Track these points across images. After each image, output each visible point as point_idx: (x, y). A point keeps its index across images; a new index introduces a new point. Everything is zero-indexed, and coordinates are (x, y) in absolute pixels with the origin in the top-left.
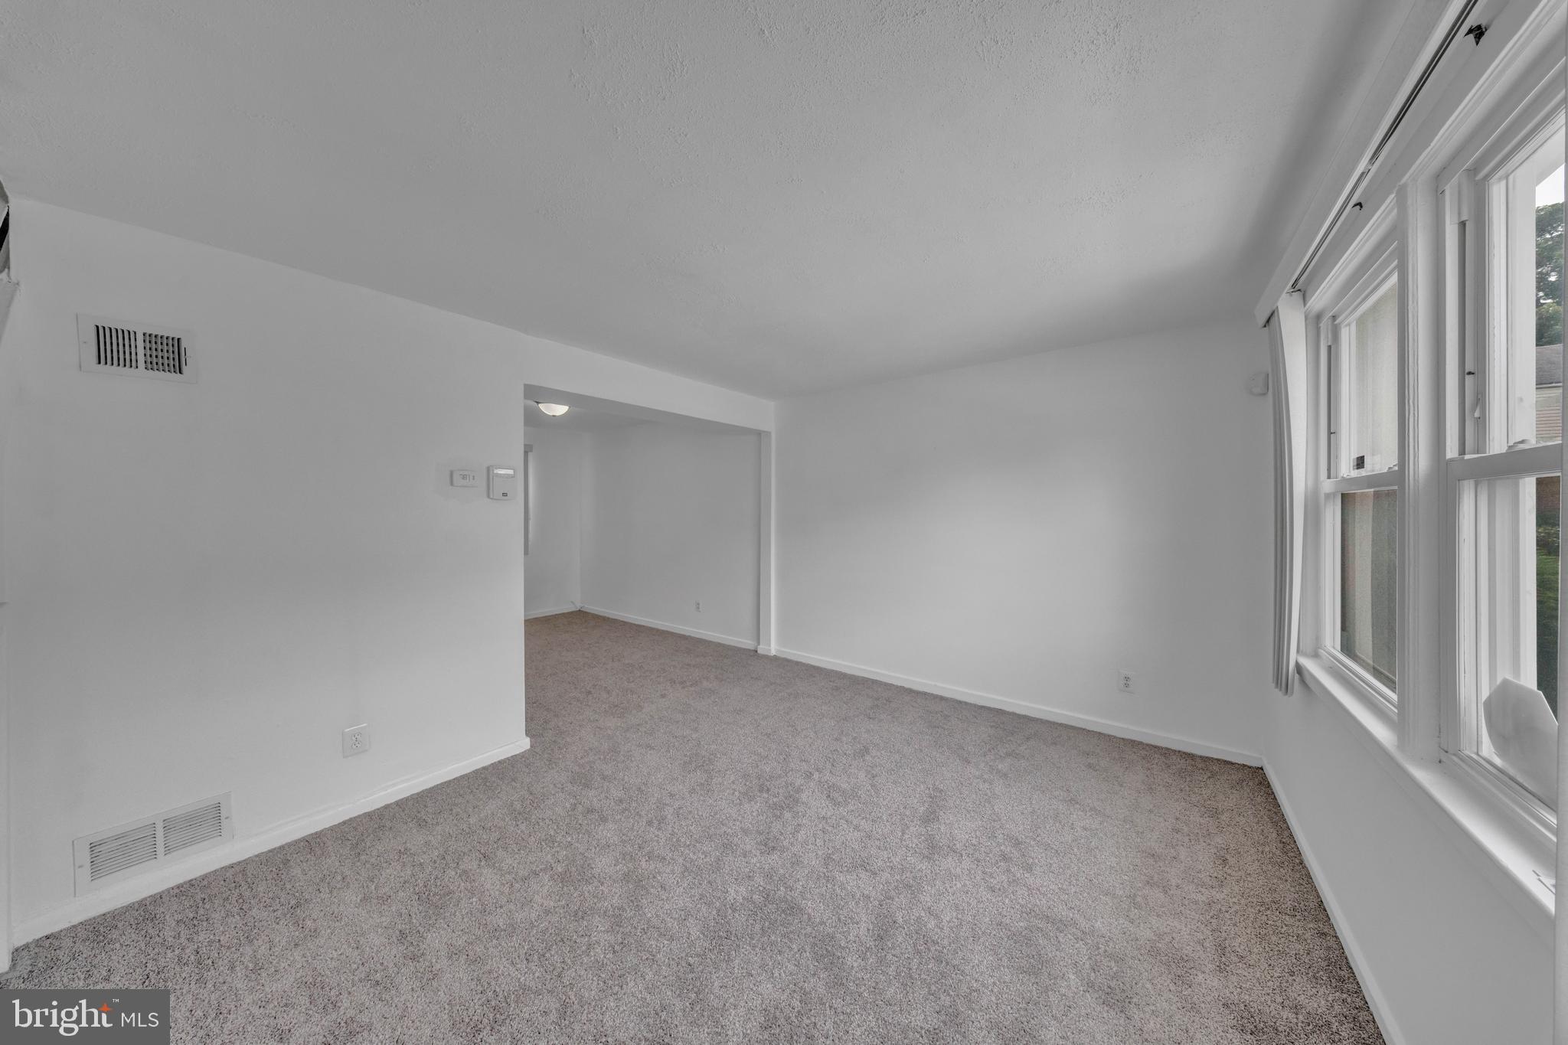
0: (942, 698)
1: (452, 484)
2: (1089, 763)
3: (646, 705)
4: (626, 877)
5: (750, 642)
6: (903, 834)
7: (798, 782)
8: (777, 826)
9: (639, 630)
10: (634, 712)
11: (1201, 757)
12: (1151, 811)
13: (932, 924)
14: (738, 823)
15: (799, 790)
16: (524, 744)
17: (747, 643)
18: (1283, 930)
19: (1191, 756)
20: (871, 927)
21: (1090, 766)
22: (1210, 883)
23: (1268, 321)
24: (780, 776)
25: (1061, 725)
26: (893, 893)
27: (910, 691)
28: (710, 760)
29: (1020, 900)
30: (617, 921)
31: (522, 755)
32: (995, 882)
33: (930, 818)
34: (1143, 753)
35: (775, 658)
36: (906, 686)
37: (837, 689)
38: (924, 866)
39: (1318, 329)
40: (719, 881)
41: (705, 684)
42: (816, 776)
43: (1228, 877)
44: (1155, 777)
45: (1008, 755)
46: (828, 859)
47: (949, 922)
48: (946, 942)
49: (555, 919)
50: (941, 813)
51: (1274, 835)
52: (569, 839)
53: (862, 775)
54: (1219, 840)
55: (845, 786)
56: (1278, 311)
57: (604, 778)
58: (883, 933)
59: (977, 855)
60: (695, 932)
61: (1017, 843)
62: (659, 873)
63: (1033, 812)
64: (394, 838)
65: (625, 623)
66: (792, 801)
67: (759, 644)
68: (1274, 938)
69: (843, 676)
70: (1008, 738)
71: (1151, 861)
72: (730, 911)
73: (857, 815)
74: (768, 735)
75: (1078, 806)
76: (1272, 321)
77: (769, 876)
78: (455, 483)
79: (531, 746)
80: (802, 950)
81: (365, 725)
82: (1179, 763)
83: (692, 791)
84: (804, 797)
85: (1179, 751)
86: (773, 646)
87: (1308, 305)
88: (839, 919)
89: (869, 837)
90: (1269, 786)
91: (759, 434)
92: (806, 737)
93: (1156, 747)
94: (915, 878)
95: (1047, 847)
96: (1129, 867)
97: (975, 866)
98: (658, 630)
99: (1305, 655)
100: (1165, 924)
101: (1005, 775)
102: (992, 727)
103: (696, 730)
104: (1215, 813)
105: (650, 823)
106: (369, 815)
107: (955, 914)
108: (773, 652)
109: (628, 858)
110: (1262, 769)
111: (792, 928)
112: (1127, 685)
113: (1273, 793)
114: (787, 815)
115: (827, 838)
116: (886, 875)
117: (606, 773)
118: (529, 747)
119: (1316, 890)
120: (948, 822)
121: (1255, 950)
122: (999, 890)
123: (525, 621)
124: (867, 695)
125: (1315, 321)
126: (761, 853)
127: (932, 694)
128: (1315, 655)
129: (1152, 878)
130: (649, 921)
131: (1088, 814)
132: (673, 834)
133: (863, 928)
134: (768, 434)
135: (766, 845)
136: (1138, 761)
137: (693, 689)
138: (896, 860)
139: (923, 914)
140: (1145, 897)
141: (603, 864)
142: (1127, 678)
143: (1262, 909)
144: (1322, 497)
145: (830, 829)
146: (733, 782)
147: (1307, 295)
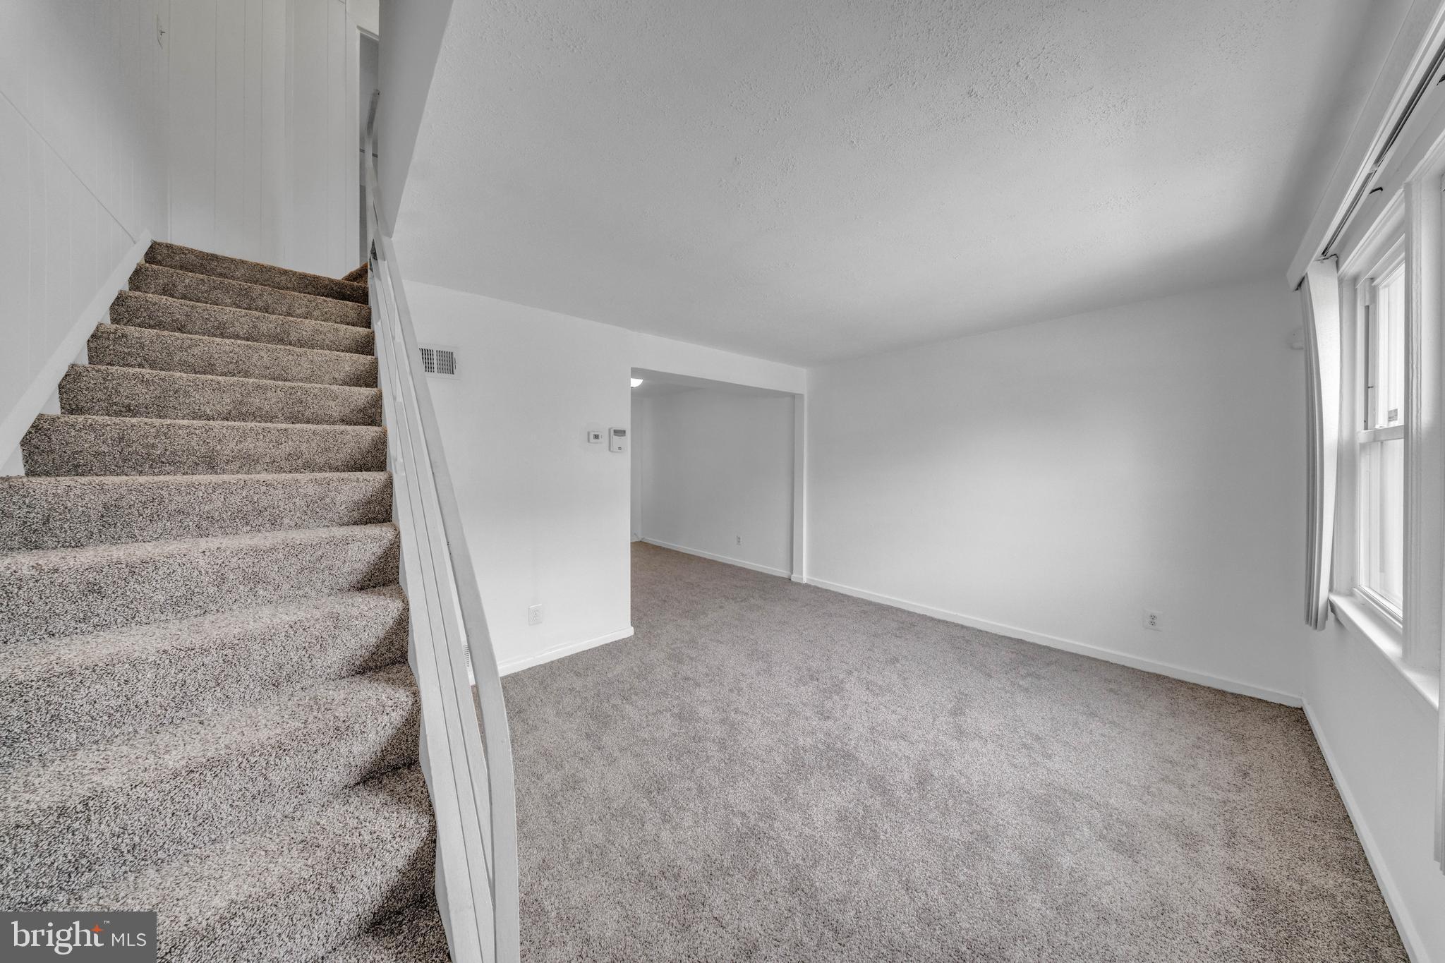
0: (963, 627)
1: (589, 441)
2: (1111, 689)
3: (710, 613)
4: (723, 722)
5: (785, 572)
6: (934, 721)
7: (841, 677)
8: (828, 704)
9: (689, 558)
10: (702, 617)
11: (1232, 694)
12: (1171, 730)
13: (963, 781)
14: (798, 699)
15: (842, 682)
16: (629, 631)
17: (782, 572)
18: (1299, 830)
19: (1223, 693)
20: (913, 776)
21: (1111, 690)
22: (1228, 788)
23: (1300, 285)
24: (825, 671)
25: (1083, 656)
26: (928, 758)
27: (932, 619)
28: (767, 654)
29: (1040, 776)
30: (723, 746)
31: (630, 638)
32: (1017, 761)
33: (958, 712)
34: (1169, 685)
35: (807, 586)
36: (928, 614)
37: (865, 612)
38: (954, 743)
39: (1355, 291)
40: (790, 731)
41: (752, 601)
42: (855, 674)
43: (1247, 786)
44: (1180, 705)
45: (1029, 675)
46: (872, 729)
47: (977, 782)
48: (975, 793)
49: (681, 739)
50: (967, 710)
51: (1305, 762)
52: (677, 694)
53: (895, 677)
54: (1242, 758)
55: (880, 683)
56: (1307, 277)
57: (691, 659)
58: (923, 780)
59: (1000, 742)
60: (779, 760)
61: (1038, 738)
62: (746, 722)
63: (1053, 719)
64: (564, 681)
65: (678, 553)
66: (838, 688)
67: (792, 573)
68: (1288, 834)
69: (870, 603)
70: (1029, 663)
71: (1169, 765)
72: (802, 751)
73: (893, 703)
74: (811, 642)
75: (1097, 719)
76: (1303, 285)
77: (828, 734)
78: (591, 441)
79: (635, 633)
80: (860, 782)
81: (540, 605)
82: (1207, 697)
83: (758, 674)
84: (847, 687)
85: (1209, 688)
86: (804, 575)
87: (1341, 270)
88: (887, 768)
89: (906, 719)
90: (1307, 723)
91: (793, 396)
92: (842, 645)
93: (1183, 682)
94: (946, 750)
95: (1066, 744)
96: (1145, 767)
97: (999, 749)
98: (705, 559)
99: (1339, 594)
100: (1177, 809)
101: (1027, 690)
102: (1012, 653)
103: (752, 633)
104: (1241, 739)
105: (731, 691)
106: (543, 666)
107: (982, 778)
108: (805, 581)
109: (721, 710)
110: (1301, 709)
111: (850, 768)
112: (1153, 623)
113: (1310, 730)
114: (836, 697)
115: (870, 715)
116: (921, 746)
117: (692, 656)
118: (633, 634)
119: (1344, 807)
120: (973, 717)
121: (1267, 838)
122: (1021, 767)
123: (631, 543)
124: (893, 619)
125: (1349, 286)
126: (819, 719)
127: (953, 623)
128: (1350, 594)
129: (1168, 777)
130: (745, 749)
131: (1107, 726)
132: (750, 699)
133: (907, 775)
134: (801, 396)
135: (822, 715)
136: (1162, 691)
137: (743, 604)
138: (930, 737)
139: (955, 774)
140: (1160, 790)
141: (704, 711)
142: (1153, 617)
143: (1279, 812)
144: (1358, 447)
145: (872, 710)
146: (789, 671)
147: (1341, 260)
